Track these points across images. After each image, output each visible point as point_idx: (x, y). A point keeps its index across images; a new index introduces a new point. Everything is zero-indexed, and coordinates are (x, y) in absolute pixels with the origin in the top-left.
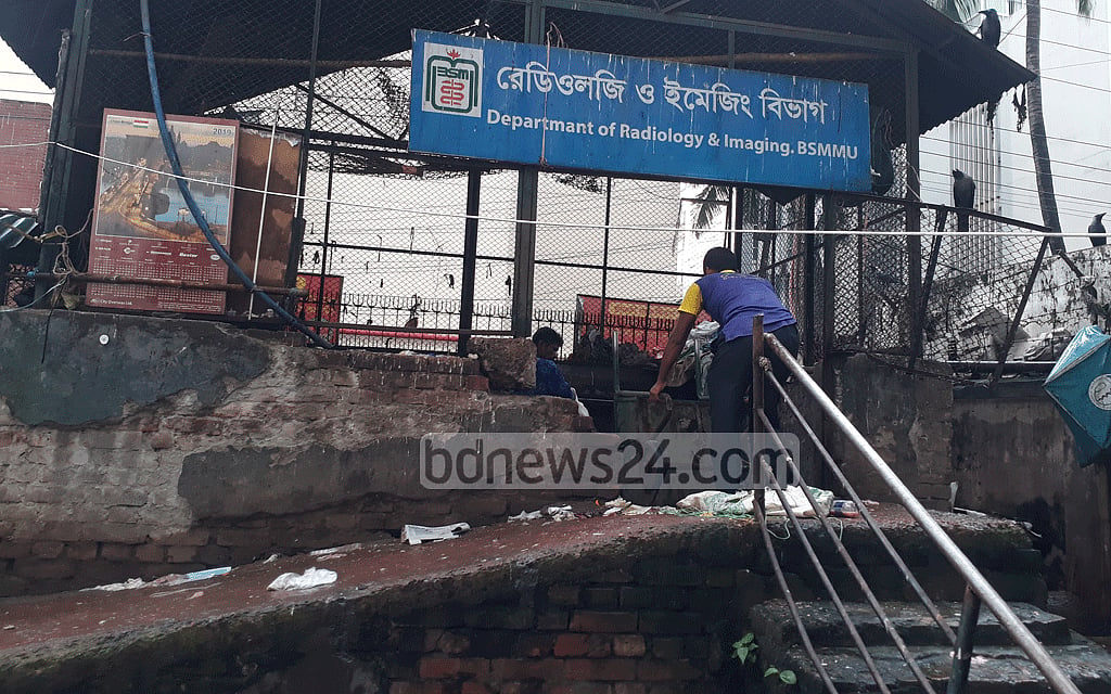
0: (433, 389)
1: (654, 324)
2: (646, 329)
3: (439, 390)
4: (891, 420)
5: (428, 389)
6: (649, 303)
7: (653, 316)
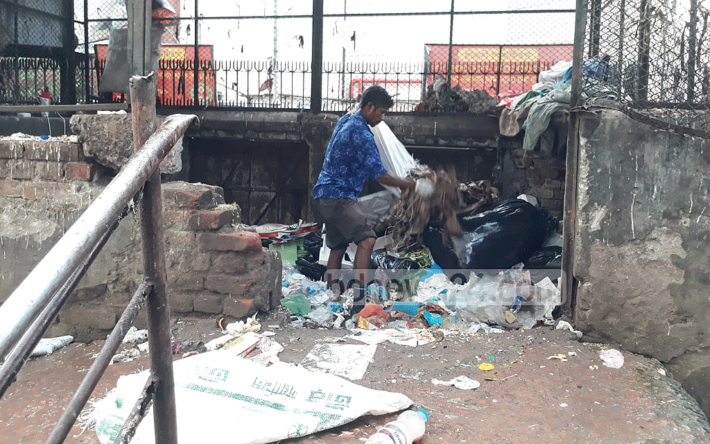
0: (30, 179)
1: (506, 69)
2: (499, 74)
3: (37, 181)
4: (679, 218)
5: (26, 180)
6: (501, 46)
7: (505, 60)
